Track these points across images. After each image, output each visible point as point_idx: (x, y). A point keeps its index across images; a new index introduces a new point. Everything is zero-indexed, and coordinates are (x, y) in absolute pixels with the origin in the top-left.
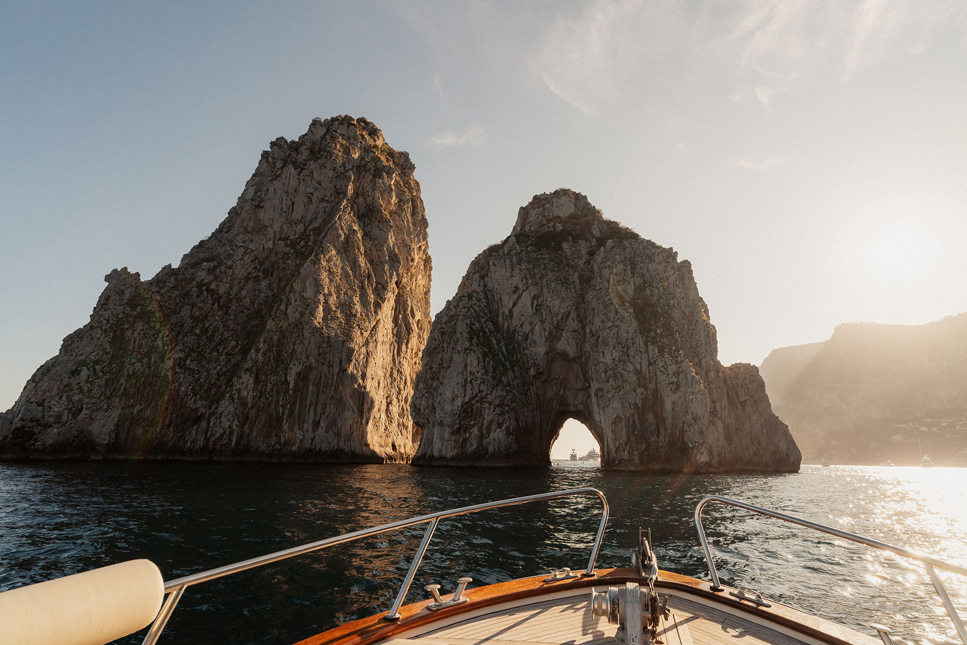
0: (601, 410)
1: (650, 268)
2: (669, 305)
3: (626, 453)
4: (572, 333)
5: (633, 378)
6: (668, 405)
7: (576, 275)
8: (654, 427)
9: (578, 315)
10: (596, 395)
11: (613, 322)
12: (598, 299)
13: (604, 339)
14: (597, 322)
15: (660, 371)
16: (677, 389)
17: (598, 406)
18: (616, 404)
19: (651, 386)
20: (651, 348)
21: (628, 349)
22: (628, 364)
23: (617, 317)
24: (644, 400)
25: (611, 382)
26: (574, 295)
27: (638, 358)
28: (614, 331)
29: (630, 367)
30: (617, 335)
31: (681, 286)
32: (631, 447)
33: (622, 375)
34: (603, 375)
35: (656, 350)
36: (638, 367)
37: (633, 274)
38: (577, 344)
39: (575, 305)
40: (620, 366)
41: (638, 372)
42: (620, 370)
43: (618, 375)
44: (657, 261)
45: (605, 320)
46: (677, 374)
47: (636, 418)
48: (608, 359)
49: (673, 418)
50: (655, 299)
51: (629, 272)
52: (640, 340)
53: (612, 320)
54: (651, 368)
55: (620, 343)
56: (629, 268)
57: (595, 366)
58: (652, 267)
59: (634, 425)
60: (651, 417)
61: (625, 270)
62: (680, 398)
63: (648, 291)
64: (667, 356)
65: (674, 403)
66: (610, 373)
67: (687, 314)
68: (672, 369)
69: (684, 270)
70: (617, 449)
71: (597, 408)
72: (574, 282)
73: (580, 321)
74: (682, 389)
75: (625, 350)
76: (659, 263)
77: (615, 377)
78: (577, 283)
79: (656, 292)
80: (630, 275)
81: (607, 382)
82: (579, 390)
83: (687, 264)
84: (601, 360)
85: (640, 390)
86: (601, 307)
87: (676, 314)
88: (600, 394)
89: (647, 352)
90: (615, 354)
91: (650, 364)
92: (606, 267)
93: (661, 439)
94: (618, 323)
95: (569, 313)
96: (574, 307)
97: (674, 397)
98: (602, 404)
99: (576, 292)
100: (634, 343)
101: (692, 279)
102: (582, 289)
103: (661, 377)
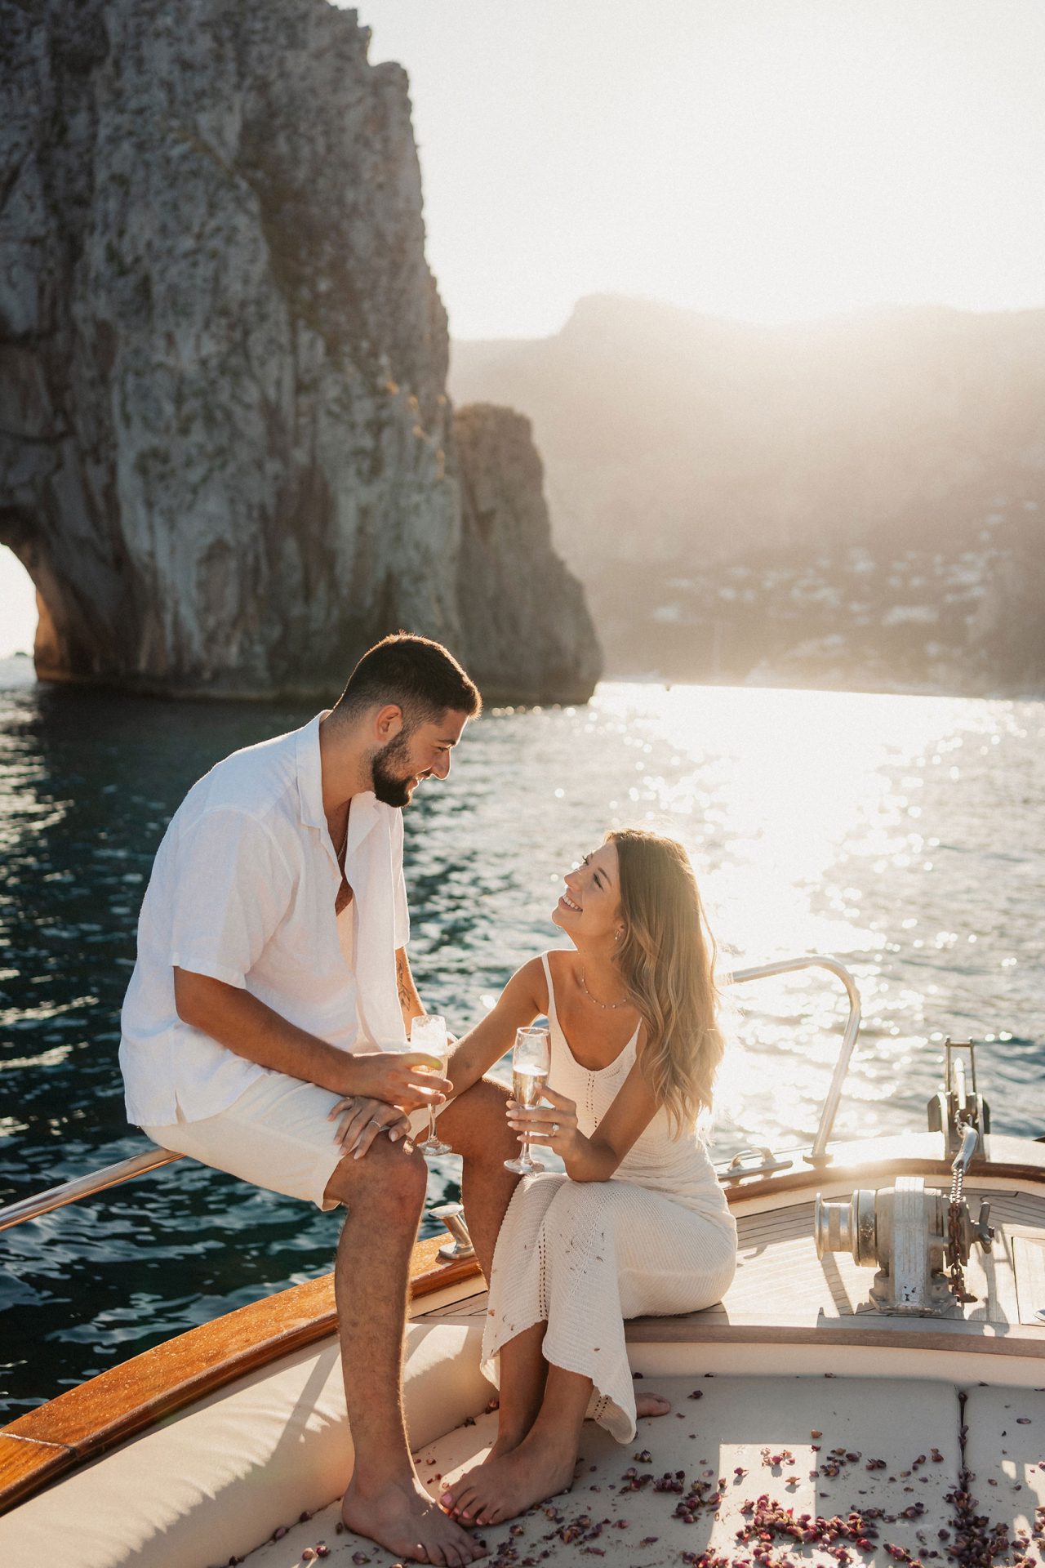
0: (158, 521)
1: (290, 65)
2: (340, 202)
3: (234, 650)
4: (27, 248)
5: (255, 427)
6: (347, 518)
7: (40, 38)
8: (297, 577)
9: (48, 187)
10: (142, 469)
11: (199, 236)
12: (140, 147)
13: (173, 289)
14: (142, 226)
15: (330, 413)
16: (376, 469)
17: (150, 505)
18: (213, 504)
19: (300, 456)
20: (305, 337)
21: (246, 333)
22: (247, 382)
23: (213, 224)
24: (281, 495)
25: (198, 434)
26: (34, 109)
27: (272, 369)
28: (205, 269)
29: (252, 394)
30: (216, 287)
31: (378, 146)
32: (247, 633)
33: (229, 416)
34: (169, 408)
35: (320, 347)
36: (272, 392)
37: (241, 75)
38: (41, 290)
39: (36, 145)
40: (225, 383)
41: (271, 412)
42: (224, 397)
43: (219, 415)
44: (313, 46)
45: (172, 225)
46: (377, 427)
47: (261, 547)
48: (186, 359)
49: (360, 555)
50: (302, 174)
51: (231, 67)
52: (278, 310)
53: (196, 229)
54: (305, 401)
55: (224, 312)
56: (229, 50)
57: (138, 374)
58: (297, 62)
59: (256, 570)
60: (290, 547)
61: (219, 58)
62: (380, 497)
63: (282, 146)
64: (350, 369)
65: (364, 512)
66: (192, 405)
67: (391, 240)
68: (363, 409)
69: (390, 92)
70: (211, 639)
71: (142, 512)
72: (33, 61)
73: (54, 209)
74: (389, 472)
75: (237, 335)
76: (318, 55)
77: (210, 420)
78: (44, 66)
79: (305, 151)
80: (234, 79)
81: (185, 431)
82: (28, 440)
83: (394, 77)
84: (159, 357)
85: (273, 467)
86: (156, 180)
87: (360, 237)
88: (155, 468)
89: (294, 349)
90: (209, 347)
91: (300, 388)
92: (158, 35)
93: (318, 611)
94: (216, 243)
95: (15, 174)
96: (32, 156)
97: (367, 495)
98: (164, 500)
99: (38, 100)
100: (263, 317)
101: (408, 128)
102: (59, 92)
103: (331, 435)
